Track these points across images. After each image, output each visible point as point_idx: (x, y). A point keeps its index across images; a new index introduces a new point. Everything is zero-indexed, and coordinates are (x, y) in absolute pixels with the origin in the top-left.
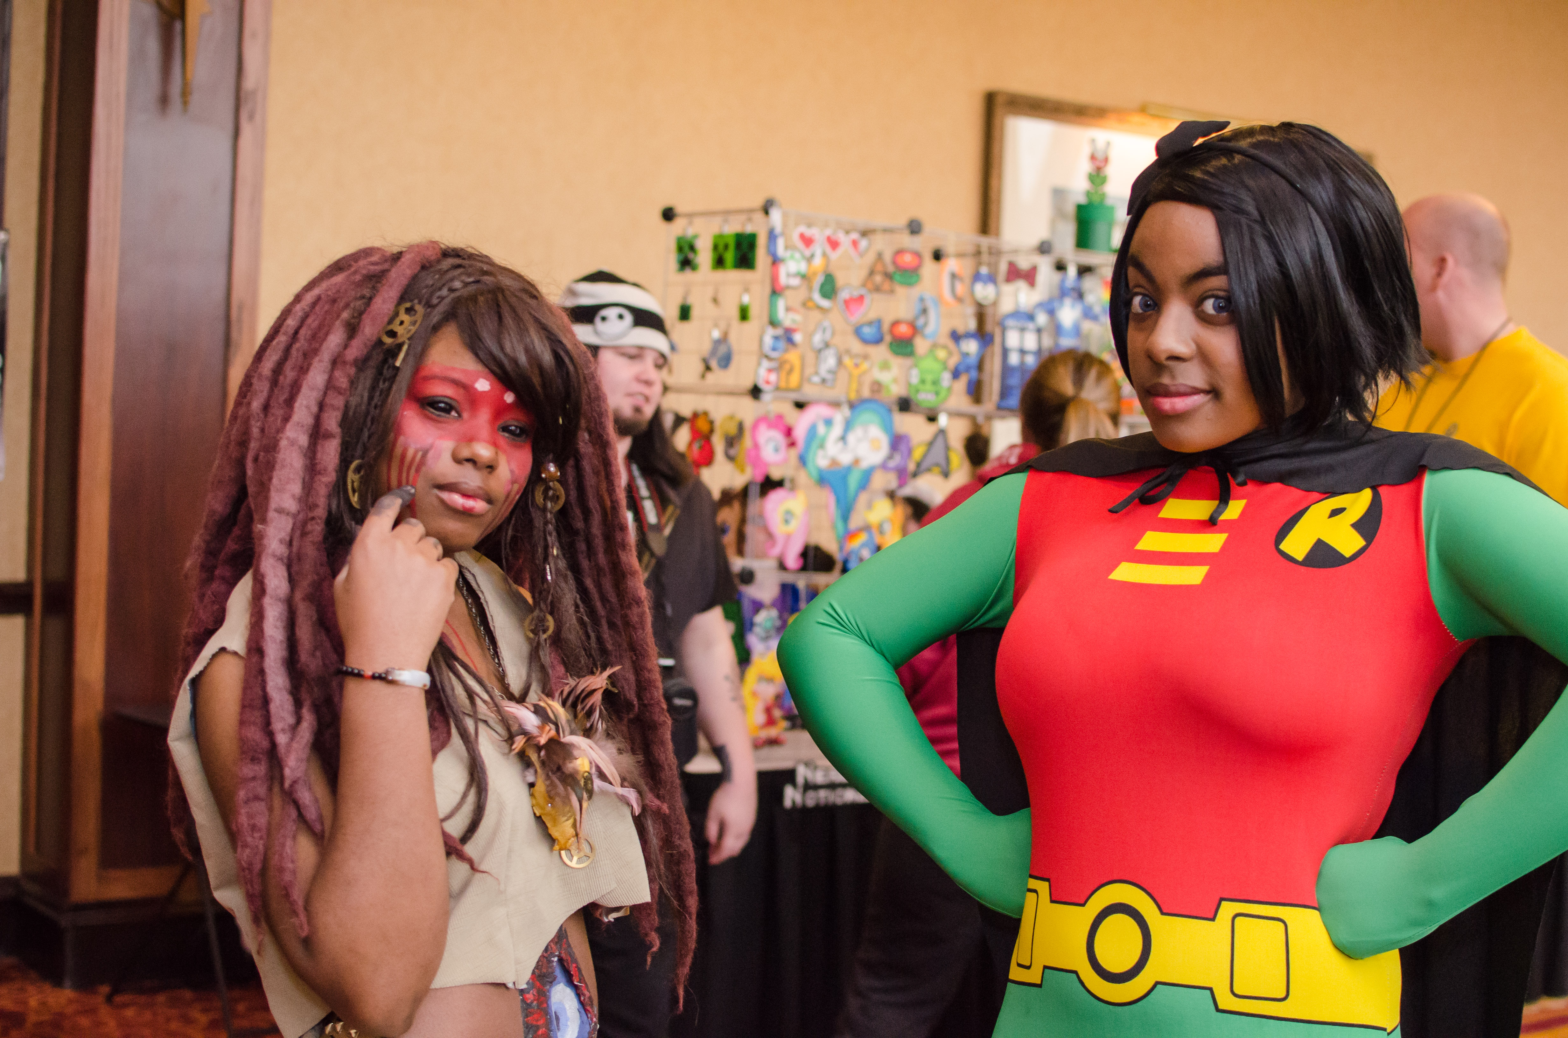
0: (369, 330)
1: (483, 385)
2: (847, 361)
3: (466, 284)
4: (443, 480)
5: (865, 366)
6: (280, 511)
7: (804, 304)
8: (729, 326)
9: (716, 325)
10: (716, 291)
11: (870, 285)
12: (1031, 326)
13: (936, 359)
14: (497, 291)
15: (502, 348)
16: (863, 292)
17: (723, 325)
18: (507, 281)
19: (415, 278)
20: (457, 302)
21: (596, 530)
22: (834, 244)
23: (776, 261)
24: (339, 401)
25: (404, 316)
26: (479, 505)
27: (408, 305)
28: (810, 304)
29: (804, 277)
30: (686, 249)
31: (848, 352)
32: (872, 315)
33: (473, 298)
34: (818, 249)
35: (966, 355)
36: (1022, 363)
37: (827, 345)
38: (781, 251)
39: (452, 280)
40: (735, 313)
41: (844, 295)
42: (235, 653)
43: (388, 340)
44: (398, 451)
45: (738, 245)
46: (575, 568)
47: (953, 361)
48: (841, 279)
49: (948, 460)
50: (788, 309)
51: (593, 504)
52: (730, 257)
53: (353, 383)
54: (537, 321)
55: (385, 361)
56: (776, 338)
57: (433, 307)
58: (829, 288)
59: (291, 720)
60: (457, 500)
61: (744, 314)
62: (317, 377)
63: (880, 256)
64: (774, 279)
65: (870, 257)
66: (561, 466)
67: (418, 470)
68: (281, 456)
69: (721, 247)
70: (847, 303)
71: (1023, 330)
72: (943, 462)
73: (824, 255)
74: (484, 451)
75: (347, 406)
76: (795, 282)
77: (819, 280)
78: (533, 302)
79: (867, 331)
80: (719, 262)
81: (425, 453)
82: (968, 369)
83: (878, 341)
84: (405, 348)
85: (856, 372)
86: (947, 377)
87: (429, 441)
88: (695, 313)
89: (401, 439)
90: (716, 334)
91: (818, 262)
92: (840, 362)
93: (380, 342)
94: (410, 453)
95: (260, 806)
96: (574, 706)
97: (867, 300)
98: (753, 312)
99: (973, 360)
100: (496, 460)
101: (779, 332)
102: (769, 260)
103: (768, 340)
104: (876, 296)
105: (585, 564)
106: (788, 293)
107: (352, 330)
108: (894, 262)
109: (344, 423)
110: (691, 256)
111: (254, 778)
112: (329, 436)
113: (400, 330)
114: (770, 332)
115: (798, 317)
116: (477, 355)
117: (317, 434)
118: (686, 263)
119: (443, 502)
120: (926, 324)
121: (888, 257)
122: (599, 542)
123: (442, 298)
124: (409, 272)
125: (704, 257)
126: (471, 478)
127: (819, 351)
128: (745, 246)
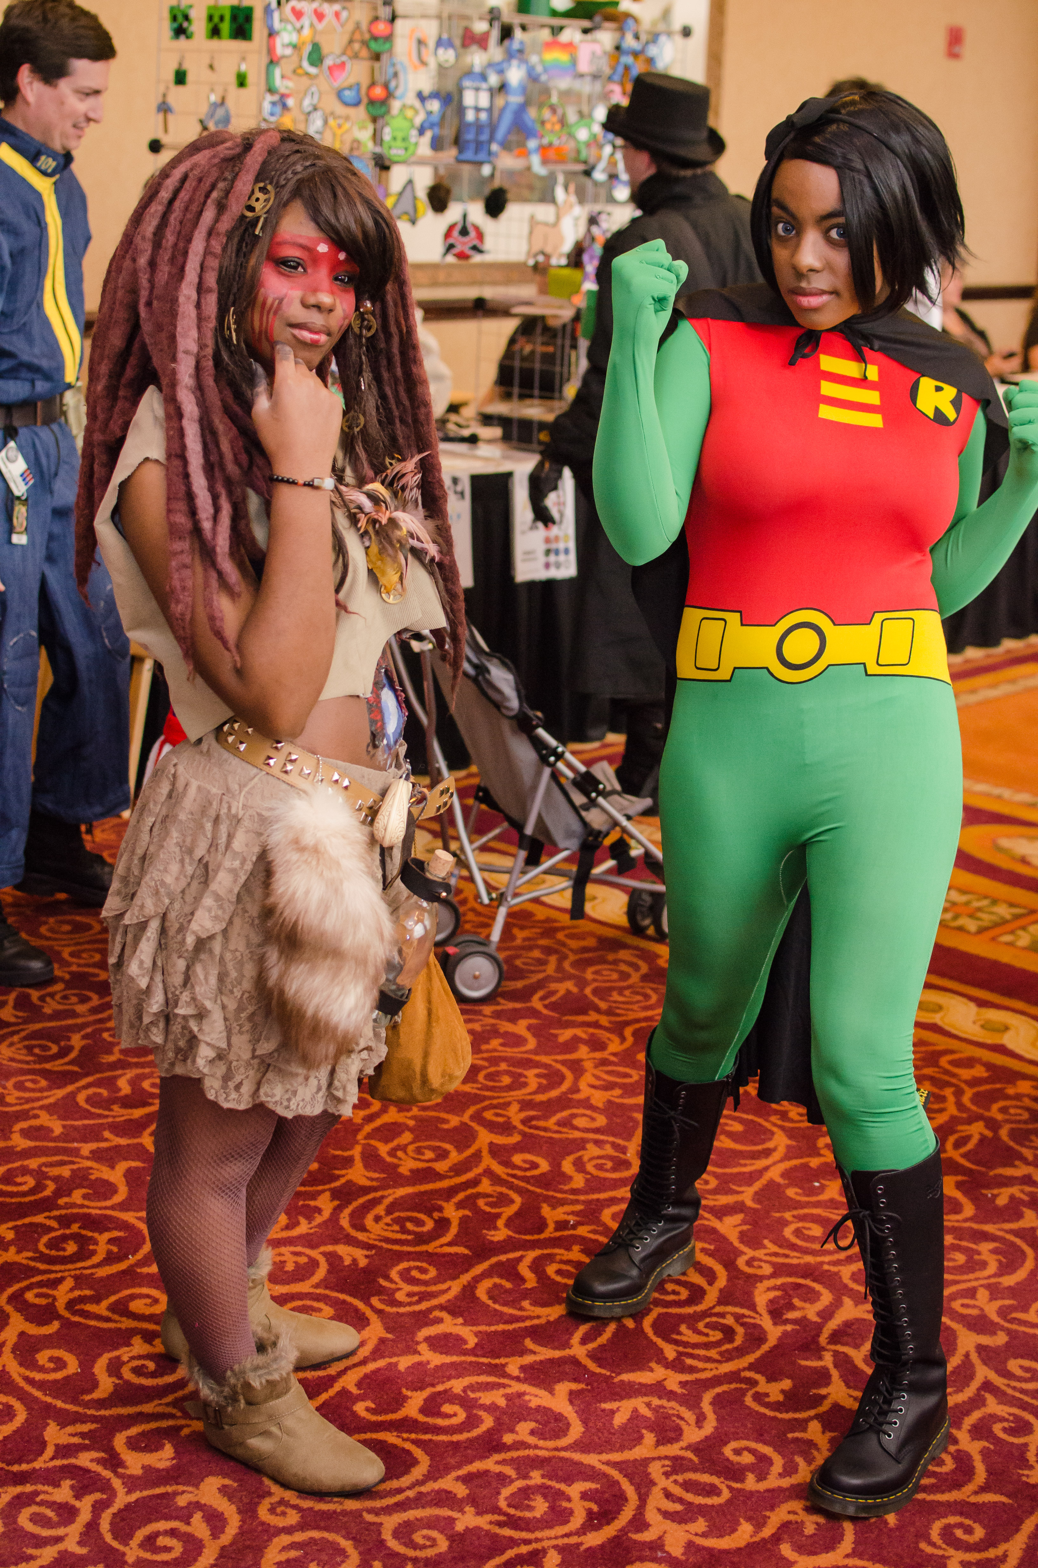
0: (235, 208)
1: (323, 248)
2: (332, 122)
3: (306, 168)
4: (294, 321)
5: (347, 126)
6: (187, 352)
7: (294, 72)
8: (226, 90)
9: (212, 90)
10: (212, 58)
11: (349, 52)
12: (484, 86)
13: (405, 118)
14: (328, 171)
15: (337, 219)
16: (344, 58)
17: (220, 91)
18: (334, 163)
19: (265, 163)
20: (300, 182)
21: (395, 350)
22: (320, 16)
23: (272, 34)
24: (213, 263)
25: (258, 194)
26: (323, 338)
27: (262, 185)
28: (300, 71)
29: (295, 47)
30: (180, 19)
31: (332, 113)
32: (352, 80)
33: (311, 179)
34: (306, 21)
35: (429, 113)
36: (477, 119)
37: (315, 109)
38: (277, 25)
39: (294, 164)
40: (233, 80)
41: (329, 62)
42: (157, 461)
43: (249, 214)
44: (260, 299)
45: (234, 18)
46: (378, 379)
47: (419, 119)
48: (325, 49)
49: (415, 209)
50: (283, 77)
51: (393, 329)
52: (226, 27)
53: (224, 249)
54: (360, 194)
55: (246, 230)
56: (274, 104)
57: (283, 186)
58: (316, 57)
59: (212, 511)
60: (306, 335)
61: (242, 82)
62: (198, 246)
63: (358, 26)
64: (271, 50)
65: (350, 27)
66: (373, 305)
67: (276, 313)
68: (181, 309)
69: (216, 19)
70: (330, 69)
71: (477, 89)
72: (411, 211)
73: (312, 25)
74: (326, 299)
75: (221, 268)
76: (288, 51)
77: (308, 49)
78: (353, 178)
79: (348, 94)
80: (215, 32)
81: (281, 301)
82: (432, 126)
83: (357, 104)
84: (262, 220)
85: (339, 132)
86: (414, 133)
87: (284, 291)
88: (190, 78)
89: (262, 290)
90: (213, 98)
91: (306, 32)
92: (326, 122)
93: (243, 217)
94: (269, 301)
95: (187, 573)
96: (391, 484)
97: (348, 66)
98: (251, 79)
99: (435, 118)
100: (334, 305)
101: (276, 98)
102: (266, 33)
103: (267, 107)
104: (355, 62)
105: (386, 375)
106: (283, 62)
107: (221, 207)
108: (370, 31)
109: (220, 281)
110: (185, 25)
111: (182, 552)
112: (209, 290)
113: (258, 206)
114: (269, 98)
115: (290, 84)
116: (318, 224)
117: (200, 288)
118: (180, 32)
119: (294, 336)
120: (397, 87)
121: (364, 26)
122: (397, 359)
123: (288, 180)
124: (260, 159)
125: (199, 26)
126: (316, 319)
127: (309, 113)
128: (241, 19)
